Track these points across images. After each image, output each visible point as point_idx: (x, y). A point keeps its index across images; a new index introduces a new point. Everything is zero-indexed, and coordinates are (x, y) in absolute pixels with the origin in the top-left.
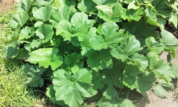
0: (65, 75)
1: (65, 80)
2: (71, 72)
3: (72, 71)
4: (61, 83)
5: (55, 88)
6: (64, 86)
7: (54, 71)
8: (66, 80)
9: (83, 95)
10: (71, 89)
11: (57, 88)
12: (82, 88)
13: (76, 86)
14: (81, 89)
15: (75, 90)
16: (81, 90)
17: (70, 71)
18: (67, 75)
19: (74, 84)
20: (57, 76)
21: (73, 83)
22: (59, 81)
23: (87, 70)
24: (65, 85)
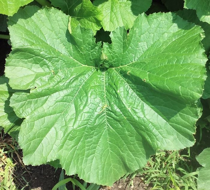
0: (70, 38)
1: (69, 65)
2: (98, 22)
3: (100, 18)
4: (51, 78)
5: (18, 101)
6: (62, 94)
7: (14, 20)
8: (74, 65)
9: (150, 136)
10: (95, 110)
11: (30, 103)
12: (148, 108)
13: (118, 98)
14: (143, 111)
15: (115, 112)
16: (142, 116)
17: (91, 18)
18: (78, 39)
19: (110, 85)
20: (27, 45)
21: (103, 77)
22: (38, 69)
23: (174, 21)
24: (67, 87)
